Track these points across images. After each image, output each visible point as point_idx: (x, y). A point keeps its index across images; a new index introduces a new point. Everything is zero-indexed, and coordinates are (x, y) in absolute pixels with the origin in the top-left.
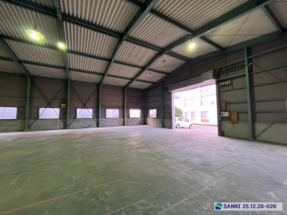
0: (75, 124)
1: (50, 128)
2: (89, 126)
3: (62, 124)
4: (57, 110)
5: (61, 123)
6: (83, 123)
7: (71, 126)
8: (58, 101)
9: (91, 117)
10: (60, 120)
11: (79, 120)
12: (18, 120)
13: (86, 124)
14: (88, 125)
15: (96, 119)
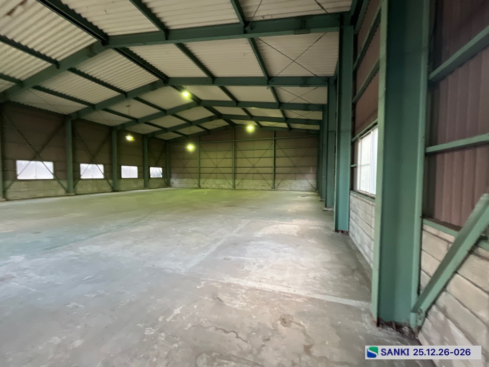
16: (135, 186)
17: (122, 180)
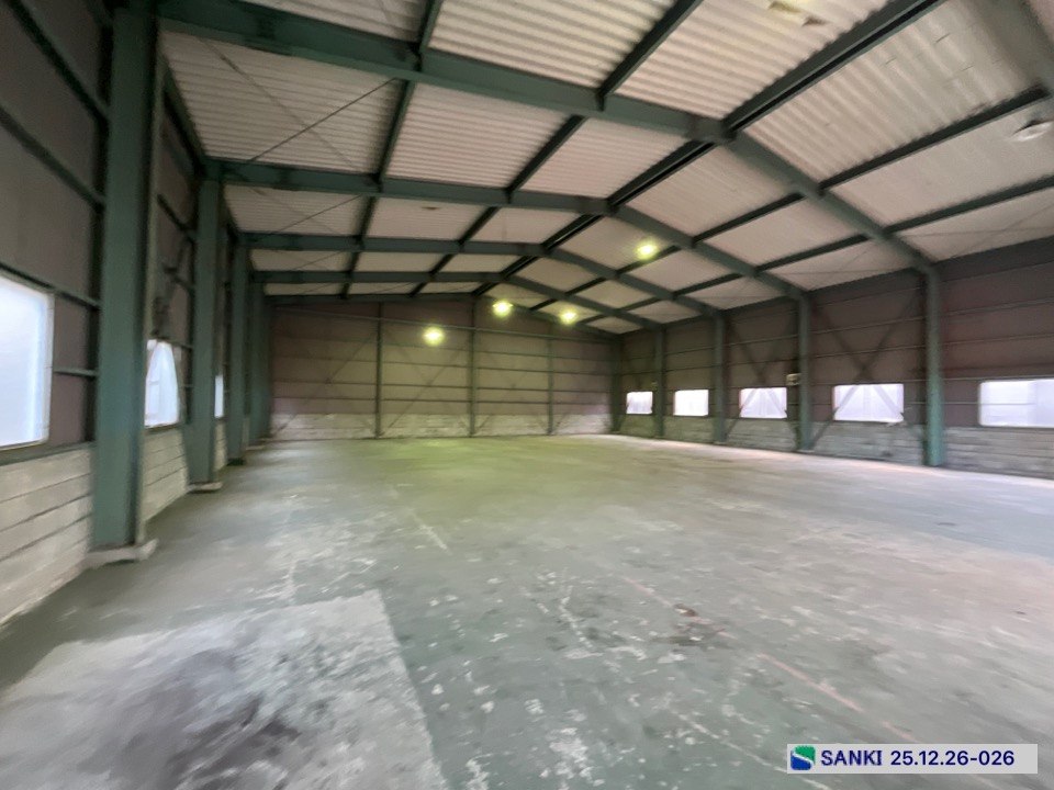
0: (829, 440)
1: (764, 444)
2: (886, 457)
3: (793, 435)
4: (780, 394)
5: (786, 435)
6: (859, 440)
7: (819, 447)
8: (780, 366)
9: (898, 419)
10: (785, 424)
11: (846, 427)
12: (710, 419)
13: (870, 447)
14: (883, 449)
15: (918, 430)
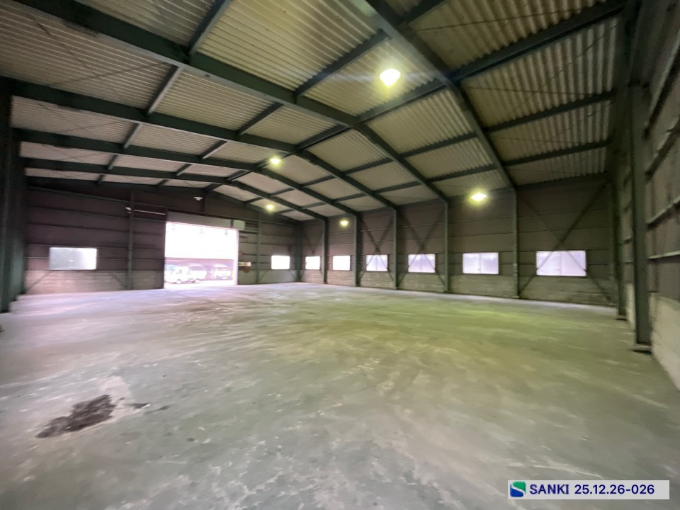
16: (490, 290)
17: (463, 277)
